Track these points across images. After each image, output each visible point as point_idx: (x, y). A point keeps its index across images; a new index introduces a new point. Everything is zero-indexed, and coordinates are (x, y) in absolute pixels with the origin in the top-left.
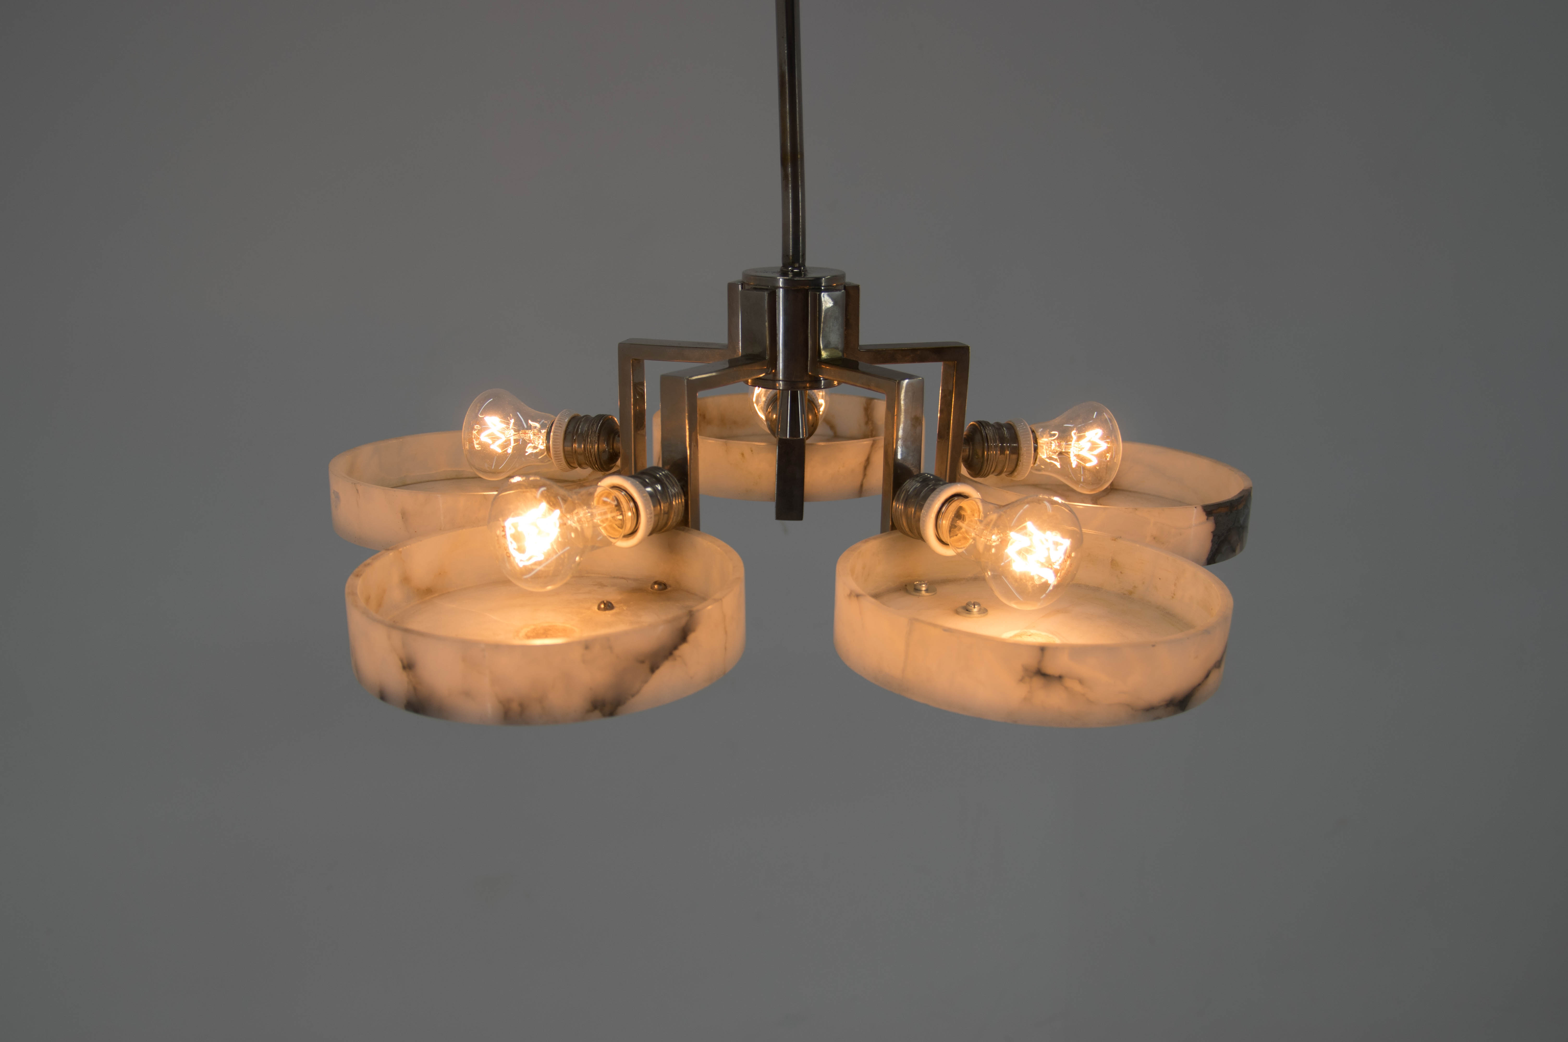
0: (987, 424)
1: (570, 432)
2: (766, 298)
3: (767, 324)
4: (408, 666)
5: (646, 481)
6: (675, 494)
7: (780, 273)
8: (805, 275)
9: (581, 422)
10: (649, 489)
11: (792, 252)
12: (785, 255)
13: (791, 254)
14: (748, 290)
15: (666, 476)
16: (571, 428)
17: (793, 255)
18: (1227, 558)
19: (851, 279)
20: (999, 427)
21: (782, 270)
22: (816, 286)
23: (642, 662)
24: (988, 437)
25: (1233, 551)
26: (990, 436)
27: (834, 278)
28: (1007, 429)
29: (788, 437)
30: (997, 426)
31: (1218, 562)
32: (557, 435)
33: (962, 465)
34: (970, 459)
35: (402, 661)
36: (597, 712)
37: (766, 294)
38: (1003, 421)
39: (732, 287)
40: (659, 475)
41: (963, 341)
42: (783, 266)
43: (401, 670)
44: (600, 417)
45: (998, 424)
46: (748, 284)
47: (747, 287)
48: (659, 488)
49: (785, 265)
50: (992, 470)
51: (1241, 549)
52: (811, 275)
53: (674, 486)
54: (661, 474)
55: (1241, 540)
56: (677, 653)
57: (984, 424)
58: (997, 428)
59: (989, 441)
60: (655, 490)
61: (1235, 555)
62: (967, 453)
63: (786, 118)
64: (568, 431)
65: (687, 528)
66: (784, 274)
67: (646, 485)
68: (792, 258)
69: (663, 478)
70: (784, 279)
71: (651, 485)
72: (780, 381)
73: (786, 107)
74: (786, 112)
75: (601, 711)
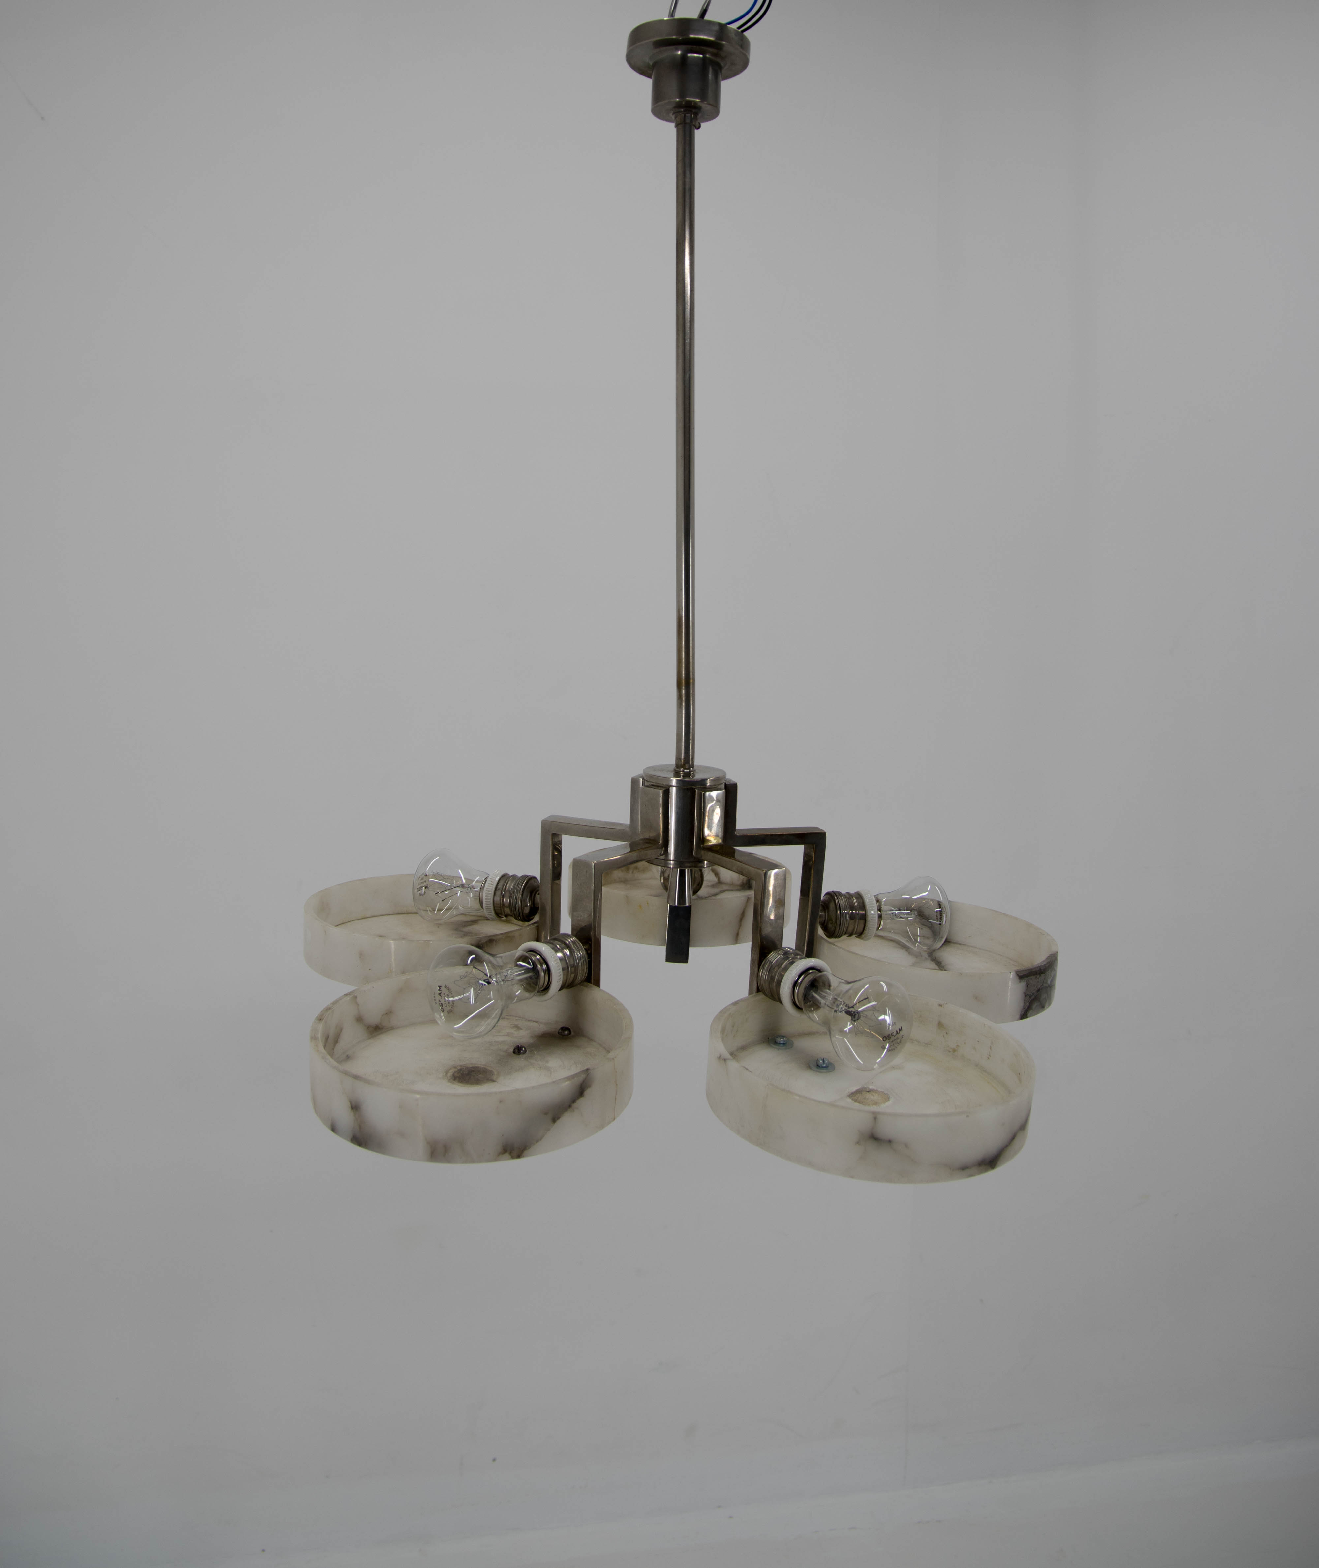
0: (840, 894)
1: (499, 889)
2: (661, 794)
3: (661, 815)
4: (355, 1107)
5: (557, 947)
6: (580, 957)
7: (673, 773)
8: (694, 775)
9: (508, 881)
10: (560, 955)
11: (684, 756)
12: (678, 758)
13: (683, 757)
14: (647, 786)
15: (574, 942)
16: (500, 886)
17: (684, 759)
18: (1037, 1013)
19: (732, 776)
20: (849, 896)
21: (675, 770)
22: (702, 786)
23: (546, 1114)
24: (841, 906)
25: (1043, 1007)
26: (842, 905)
27: (717, 779)
28: (856, 898)
29: (676, 904)
30: (848, 896)
31: (1030, 1017)
32: (489, 891)
33: (819, 927)
34: (826, 924)
35: (351, 1102)
36: (507, 1155)
37: (661, 791)
38: (852, 892)
39: (634, 782)
40: (568, 941)
41: (823, 827)
42: (676, 767)
43: (350, 1109)
44: (524, 877)
45: (848, 893)
46: (648, 781)
47: (646, 784)
48: (568, 953)
49: (678, 766)
50: (844, 931)
51: (1049, 1005)
52: (698, 777)
53: (579, 951)
54: (569, 940)
55: (1049, 999)
56: (575, 1105)
57: (837, 894)
58: (848, 898)
59: (841, 909)
60: (565, 954)
61: (1045, 1010)
62: (824, 919)
63: (682, 651)
64: (498, 888)
65: (590, 984)
66: (677, 774)
67: (557, 951)
68: (684, 760)
69: (572, 944)
70: (677, 780)
71: (561, 950)
72: (671, 860)
73: (682, 643)
74: (682, 647)
75: (510, 1153)
